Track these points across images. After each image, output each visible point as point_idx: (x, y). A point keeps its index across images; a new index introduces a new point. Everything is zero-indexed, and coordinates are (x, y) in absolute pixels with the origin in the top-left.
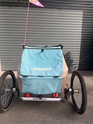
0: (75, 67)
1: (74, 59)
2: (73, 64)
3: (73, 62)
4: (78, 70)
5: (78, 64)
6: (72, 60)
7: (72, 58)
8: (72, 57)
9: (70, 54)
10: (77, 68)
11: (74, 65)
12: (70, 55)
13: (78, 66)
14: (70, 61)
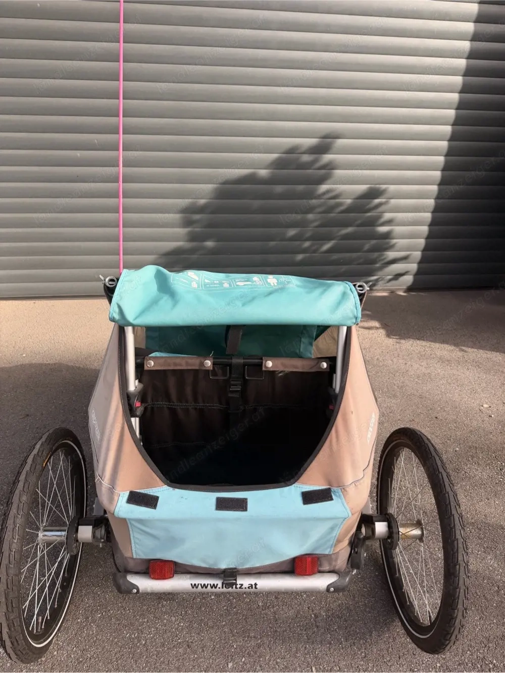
0: (398, 276)
1: (398, 229)
2: (391, 255)
3: (390, 247)
4: (410, 289)
5: (418, 255)
6: (387, 236)
7: (389, 222)
8: (387, 216)
9: (377, 201)
10: (408, 279)
11: (394, 261)
12: (380, 205)
13: (414, 267)
14: (373, 242)
